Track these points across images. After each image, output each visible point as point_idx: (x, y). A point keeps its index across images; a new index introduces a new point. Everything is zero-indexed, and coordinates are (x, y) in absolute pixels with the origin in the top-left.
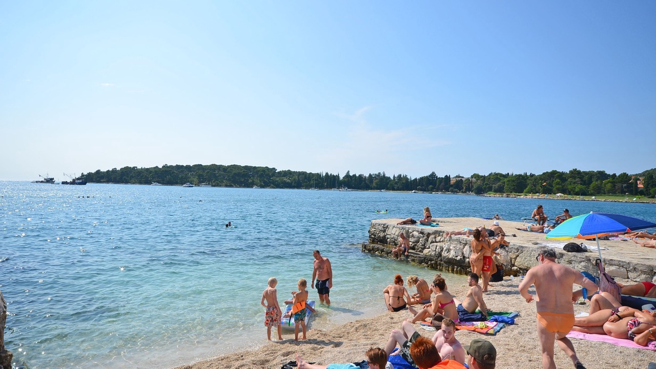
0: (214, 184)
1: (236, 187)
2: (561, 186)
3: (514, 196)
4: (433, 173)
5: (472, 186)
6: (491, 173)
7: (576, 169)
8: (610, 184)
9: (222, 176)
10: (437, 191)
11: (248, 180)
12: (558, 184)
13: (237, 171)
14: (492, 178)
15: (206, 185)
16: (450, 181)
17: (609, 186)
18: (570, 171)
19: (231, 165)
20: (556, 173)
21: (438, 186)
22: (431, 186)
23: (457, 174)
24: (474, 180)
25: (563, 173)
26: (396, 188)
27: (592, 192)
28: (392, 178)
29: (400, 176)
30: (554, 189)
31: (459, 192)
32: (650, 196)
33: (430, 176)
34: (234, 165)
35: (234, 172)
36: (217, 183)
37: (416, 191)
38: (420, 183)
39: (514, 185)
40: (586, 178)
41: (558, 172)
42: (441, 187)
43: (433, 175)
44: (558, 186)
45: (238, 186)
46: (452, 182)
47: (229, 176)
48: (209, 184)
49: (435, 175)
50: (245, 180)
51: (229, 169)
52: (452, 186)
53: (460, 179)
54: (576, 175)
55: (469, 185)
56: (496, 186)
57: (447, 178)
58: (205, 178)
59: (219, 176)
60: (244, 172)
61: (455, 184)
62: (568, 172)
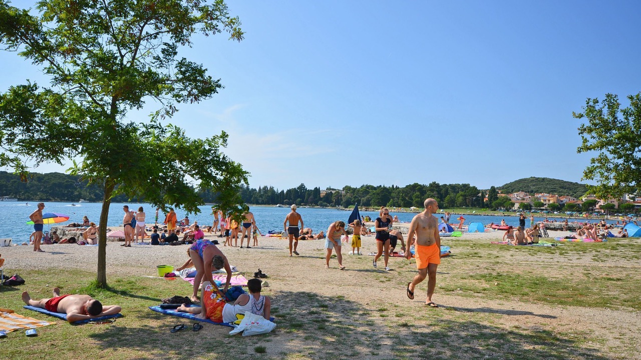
0: (23, 197)
1: (56, 201)
2: (419, 199)
3: (372, 210)
4: (302, 185)
5: (341, 200)
6: (363, 186)
7: (435, 182)
8: (461, 197)
9: (35, 187)
10: (305, 205)
11: (72, 192)
12: (417, 197)
13: (57, 181)
14: (361, 191)
15: (10, 198)
16: (320, 193)
17: (460, 199)
18: (430, 184)
19: (50, 173)
20: (418, 186)
21: (307, 199)
22: (299, 199)
23: (328, 187)
24: (344, 193)
25: (424, 186)
26: (260, 202)
27: (446, 205)
28: (258, 190)
29: (266, 187)
30: (414, 202)
31: (328, 206)
32: (493, 209)
33: (298, 188)
34: (56, 173)
35: (53, 182)
36: (28, 196)
37: (281, 205)
38: (287, 196)
39: (379, 199)
40: (443, 192)
41: (420, 185)
42: (310, 200)
43: (302, 187)
44: (417, 199)
45: (58, 199)
46: (322, 195)
47: (45, 187)
48: (15, 197)
49: (305, 187)
50: (69, 191)
51: (46, 178)
52: (321, 199)
53: (329, 191)
54: (435, 188)
55: (338, 198)
56: (364, 199)
57: (317, 190)
58: (10, 190)
59: (31, 187)
60: (66, 182)
61: (324, 197)
62: (428, 186)
